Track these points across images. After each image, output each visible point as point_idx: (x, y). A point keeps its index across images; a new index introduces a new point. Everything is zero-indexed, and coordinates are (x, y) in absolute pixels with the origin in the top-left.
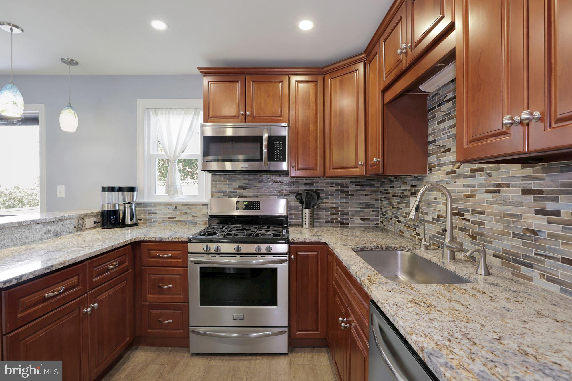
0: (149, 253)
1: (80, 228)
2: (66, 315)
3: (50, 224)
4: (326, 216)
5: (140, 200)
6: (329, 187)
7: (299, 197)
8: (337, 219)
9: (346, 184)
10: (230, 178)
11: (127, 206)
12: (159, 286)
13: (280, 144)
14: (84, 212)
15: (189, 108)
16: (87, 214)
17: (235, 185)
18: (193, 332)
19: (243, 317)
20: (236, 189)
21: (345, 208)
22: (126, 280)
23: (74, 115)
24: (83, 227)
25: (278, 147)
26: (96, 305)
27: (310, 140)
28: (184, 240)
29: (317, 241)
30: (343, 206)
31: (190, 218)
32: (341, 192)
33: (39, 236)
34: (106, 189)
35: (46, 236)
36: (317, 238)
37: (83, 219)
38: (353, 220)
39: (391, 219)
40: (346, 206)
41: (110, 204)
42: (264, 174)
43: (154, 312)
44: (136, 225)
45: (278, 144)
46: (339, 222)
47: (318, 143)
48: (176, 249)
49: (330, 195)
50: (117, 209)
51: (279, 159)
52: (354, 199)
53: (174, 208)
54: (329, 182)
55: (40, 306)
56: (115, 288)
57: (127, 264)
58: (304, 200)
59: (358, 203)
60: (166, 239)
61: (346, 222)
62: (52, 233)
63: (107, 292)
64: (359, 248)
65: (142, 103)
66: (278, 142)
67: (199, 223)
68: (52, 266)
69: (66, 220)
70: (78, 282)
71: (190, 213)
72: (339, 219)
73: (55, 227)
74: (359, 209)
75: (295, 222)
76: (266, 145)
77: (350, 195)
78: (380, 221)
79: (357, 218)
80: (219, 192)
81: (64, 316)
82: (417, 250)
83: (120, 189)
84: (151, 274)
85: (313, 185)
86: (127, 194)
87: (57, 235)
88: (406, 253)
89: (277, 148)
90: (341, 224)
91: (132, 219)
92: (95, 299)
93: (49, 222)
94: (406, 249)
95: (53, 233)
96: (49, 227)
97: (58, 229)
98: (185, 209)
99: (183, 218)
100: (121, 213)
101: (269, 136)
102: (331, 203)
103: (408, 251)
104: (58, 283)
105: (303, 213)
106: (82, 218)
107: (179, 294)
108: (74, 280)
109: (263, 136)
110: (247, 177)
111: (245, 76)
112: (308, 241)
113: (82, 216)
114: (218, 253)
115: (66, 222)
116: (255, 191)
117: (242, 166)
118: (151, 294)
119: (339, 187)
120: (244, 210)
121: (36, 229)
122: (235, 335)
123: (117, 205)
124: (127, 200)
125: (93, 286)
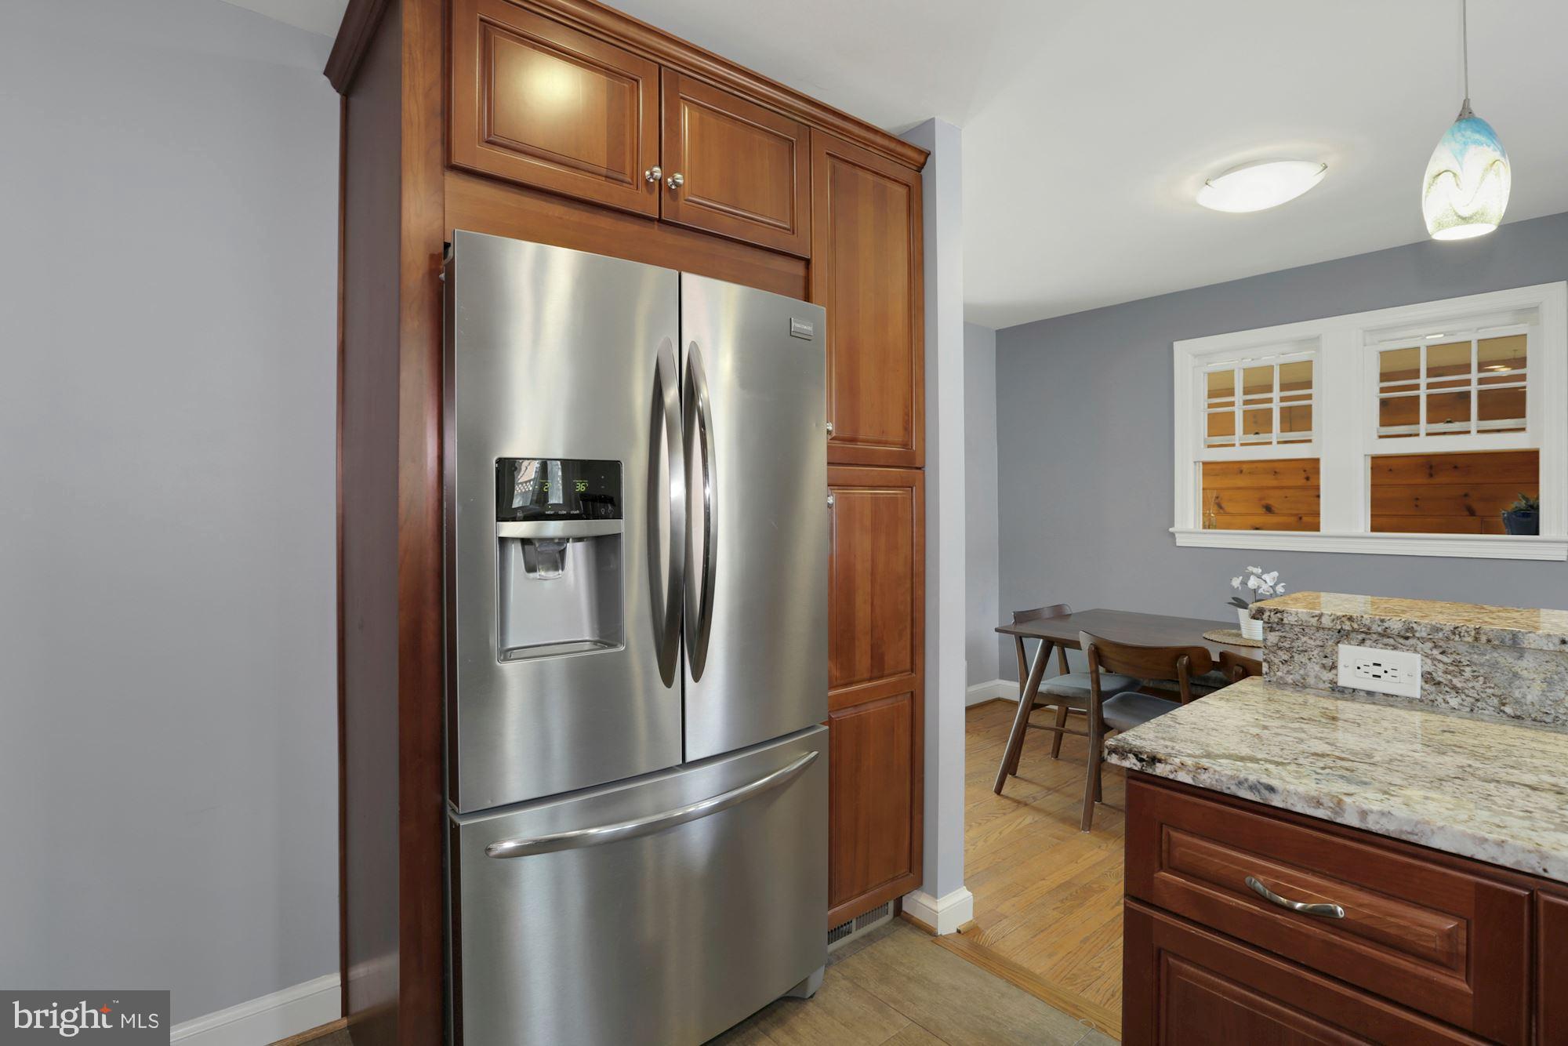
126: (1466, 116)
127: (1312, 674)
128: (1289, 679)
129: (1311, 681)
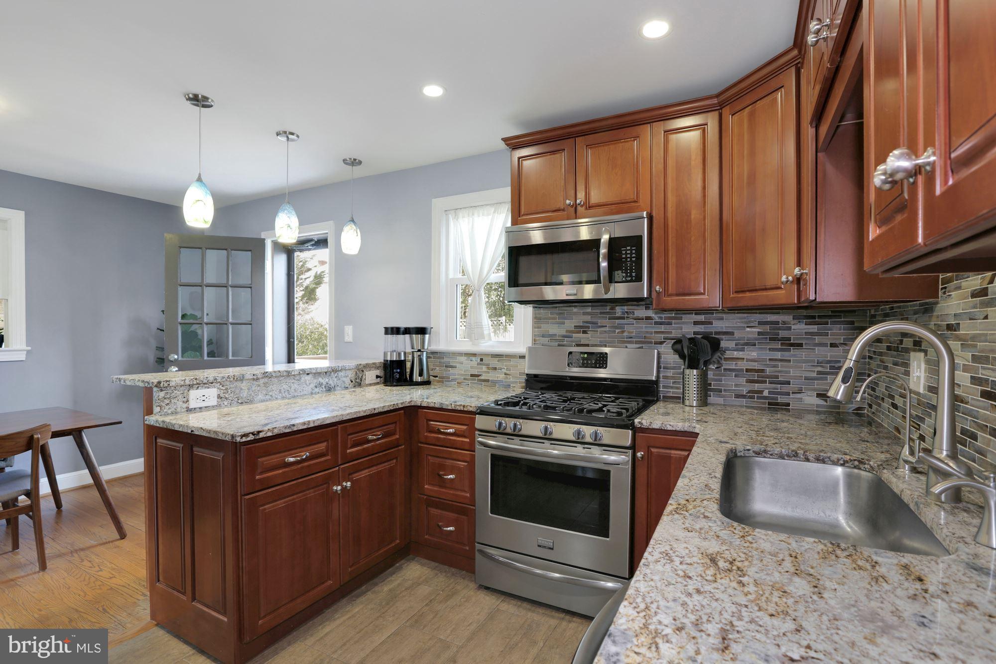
0: (428, 424)
1: (358, 383)
2: (313, 488)
3: (322, 376)
4: (736, 385)
5: (434, 348)
6: (744, 327)
7: (678, 346)
8: (761, 392)
9: (784, 323)
10: (561, 313)
11: (416, 355)
12: (439, 475)
13: (631, 250)
14: (364, 362)
15: (501, 203)
16: (367, 364)
17: (570, 324)
18: (481, 551)
19: (552, 544)
20: (572, 331)
21: (780, 372)
22: (396, 458)
23: (355, 232)
24: (362, 382)
25: (629, 256)
26: (349, 484)
27: (692, 239)
28: (471, 409)
29: (686, 429)
30: (775, 366)
31: (501, 377)
32: (771, 339)
33: (308, 389)
34: (390, 331)
35: (317, 390)
36: (687, 424)
37: (363, 371)
38: (798, 396)
39: (883, 399)
40: (782, 366)
41: (395, 351)
42: (617, 306)
43: (434, 511)
44: (427, 383)
45: (627, 252)
46: (765, 398)
47: (708, 243)
48: (463, 423)
49: (747, 344)
50: (403, 358)
51: (630, 278)
52: (802, 354)
53: (479, 360)
54: (745, 318)
55: (281, 471)
56: (379, 466)
57: (397, 436)
58: (686, 351)
59: (813, 361)
60: (447, 405)
61: (781, 399)
62: (323, 386)
63: (367, 471)
64: (751, 452)
65: (438, 204)
66: (629, 248)
67: (514, 385)
68: (294, 425)
69: (340, 371)
70: (327, 451)
71: (501, 370)
72: (766, 393)
73: (327, 380)
74: (815, 375)
75: (673, 393)
76: (604, 255)
77: (792, 345)
78: (868, 403)
79: (809, 393)
80: (543, 336)
81: (308, 490)
82: (885, 471)
83: (407, 331)
84: (430, 455)
85: (711, 323)
86: (417, 338)
87: (329, 389)
88: (863, 473)
89: (626, 258)
90: (770, 404)
91: (421, 374)
92: (350, 477)
93: (320, 373)
94: (866, 466)
95: (325, 387)
96: (320, 379)
97: (331, 382)
98: (494, 362)
99: (491, 376)
100: (408, 365)
101: (610, 239)
102: (748, 360)
103: (869, 472)
104: (302, 447)
105: (685, 376)
106: (361, 369)
107: (465, 491)
108: (322, 446)
109: (600, 240)
110: (589, 310)
111: (574, 139)
112: (669, 428)
113: (360, 367)
114: (516, 434)
115: (340, 374)
116: (603, 336)
117: (568, 292)
118: (429, 484)
119: (767, 328)
120: (580, 367)
121: (305, 382)
122: (557, 575)
123: (403, 353)
124: (416, 348)
125: (348, 459)
126: (199, 179)
127: (179, 407)
128: (169, 412)
129: (179, 410)
